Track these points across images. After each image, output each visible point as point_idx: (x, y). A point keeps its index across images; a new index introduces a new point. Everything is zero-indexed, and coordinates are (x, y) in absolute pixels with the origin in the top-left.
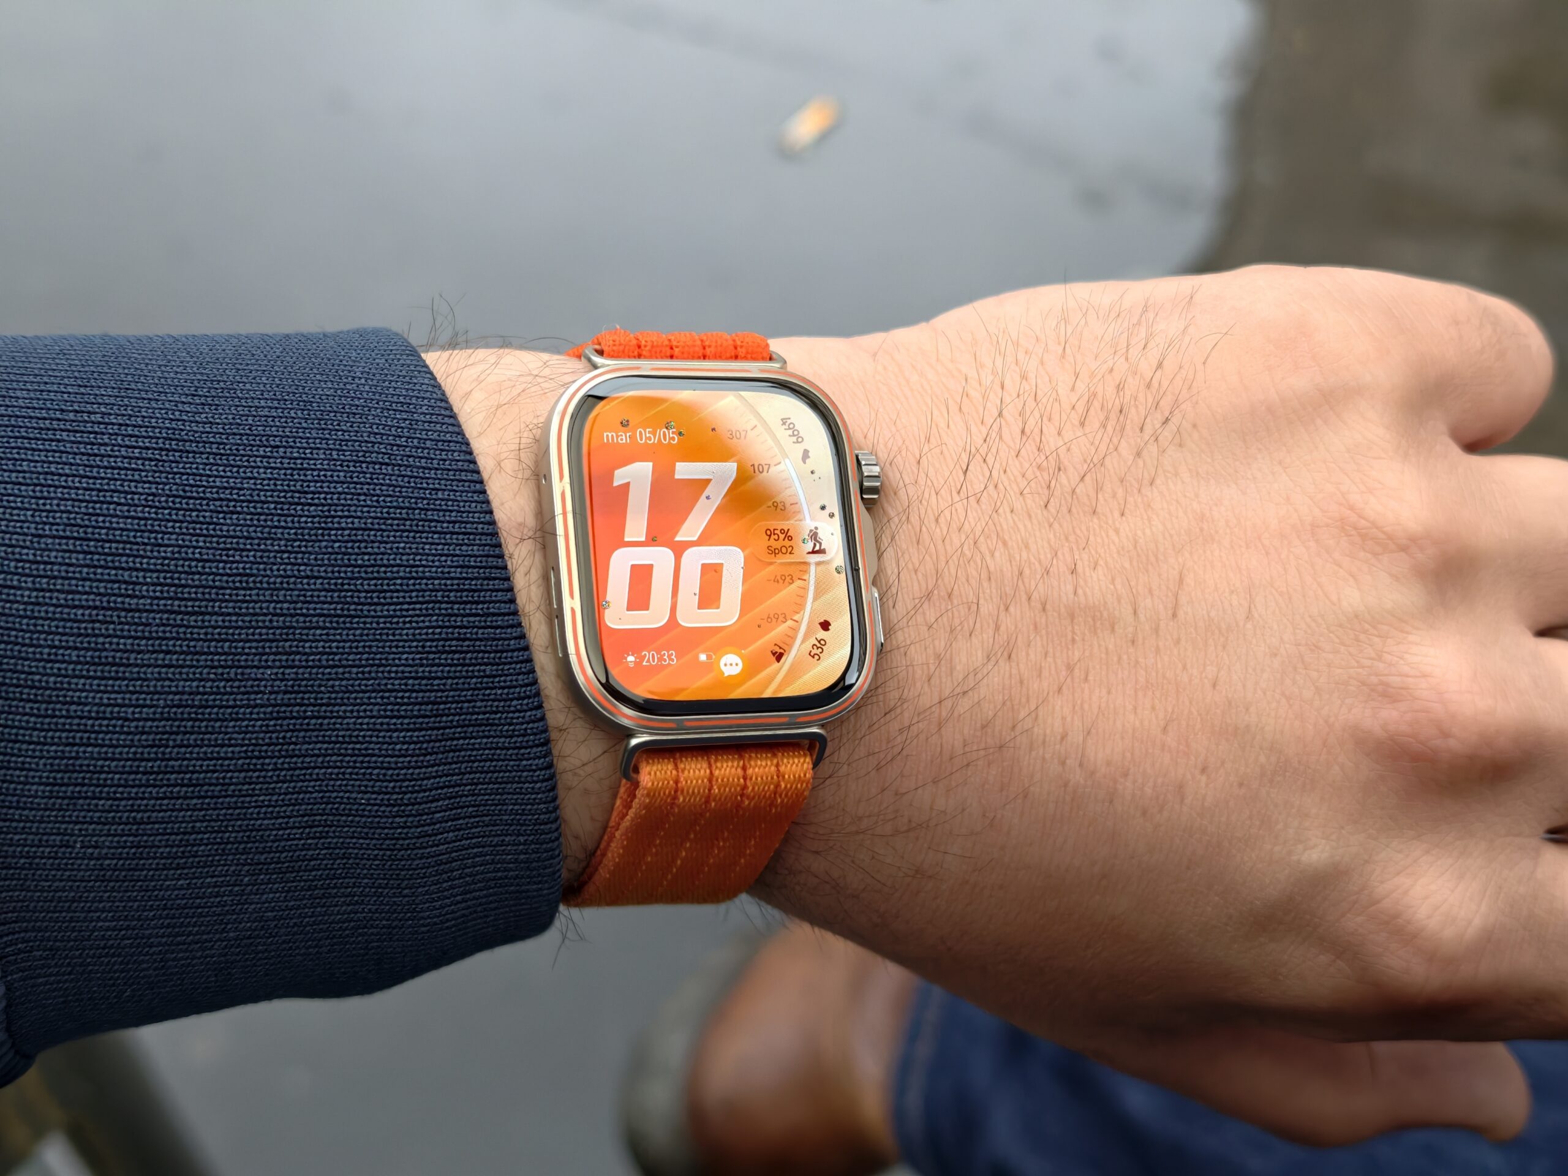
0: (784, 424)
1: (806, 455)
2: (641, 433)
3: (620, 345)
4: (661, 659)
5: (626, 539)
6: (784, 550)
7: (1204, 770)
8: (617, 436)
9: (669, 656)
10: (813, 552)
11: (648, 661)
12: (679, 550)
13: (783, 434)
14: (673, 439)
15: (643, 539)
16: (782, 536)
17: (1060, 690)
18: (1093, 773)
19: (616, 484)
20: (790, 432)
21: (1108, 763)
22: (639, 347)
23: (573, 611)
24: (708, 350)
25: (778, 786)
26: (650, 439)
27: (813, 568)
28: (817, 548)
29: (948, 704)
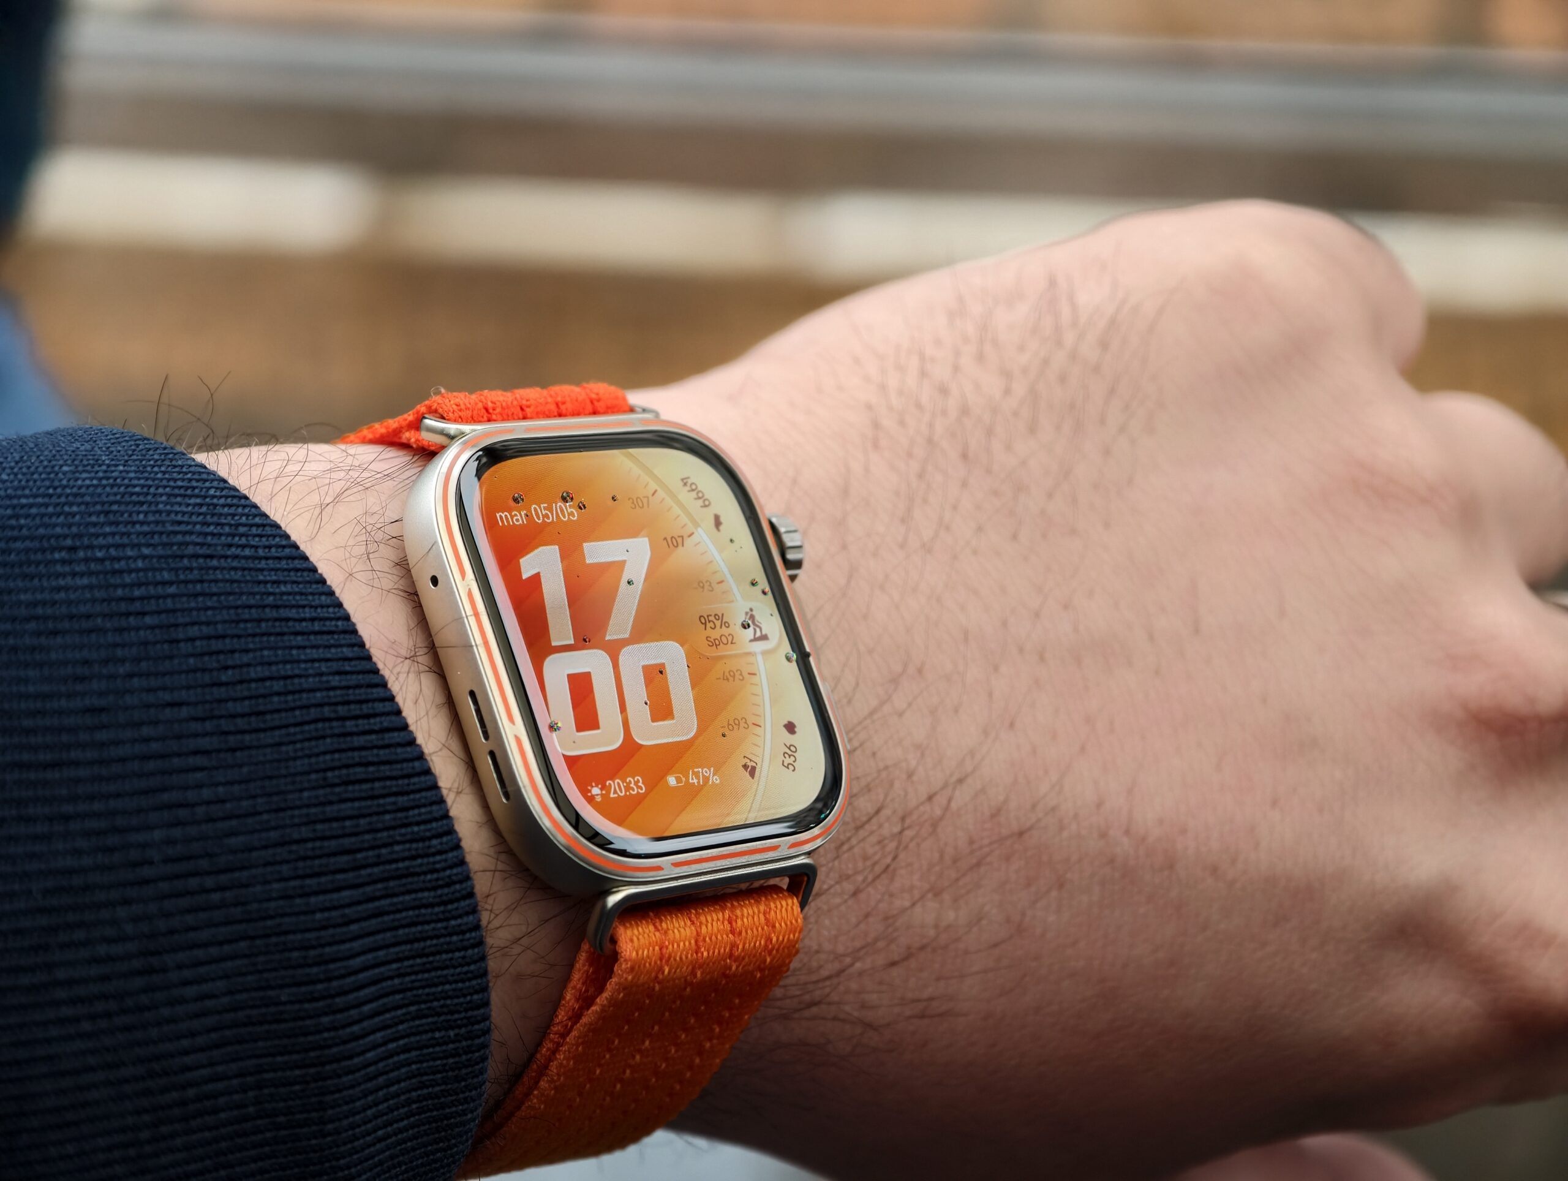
0: (685, 484)
1: (718, 523)
2: (535, 509)
3: (468, 409)
4: (628, 788)
5: (554, 644)
6: (724, 640)
7: (1275, 803)
8: (512, 517)
9: (636, 783)
10: (755, 639)
11: (615, 792)
12: (613, 650)
13: (686, 497)
14: (572, 514)
15: (572, 642)
16: (718, 623)
17: (1083, 749)
18: (1144, 839)
19: (525, 576)
20: (694, 494)
21: (1161, 822)
22: (487, 410)
23: (518, 740)
24: (563, 407)
25: (769, 939)
26: (547, 516)
27: (760, 658)
28: (758, 634)
29: (941, 800)
